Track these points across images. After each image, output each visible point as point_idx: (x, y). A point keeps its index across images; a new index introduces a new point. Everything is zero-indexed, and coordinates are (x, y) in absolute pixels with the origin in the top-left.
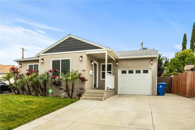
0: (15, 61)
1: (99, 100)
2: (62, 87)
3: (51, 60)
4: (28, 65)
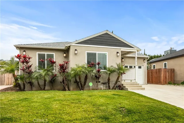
0: (15, 46)
1: (142, 89)
3: (86, 52)
4: (37, 54)
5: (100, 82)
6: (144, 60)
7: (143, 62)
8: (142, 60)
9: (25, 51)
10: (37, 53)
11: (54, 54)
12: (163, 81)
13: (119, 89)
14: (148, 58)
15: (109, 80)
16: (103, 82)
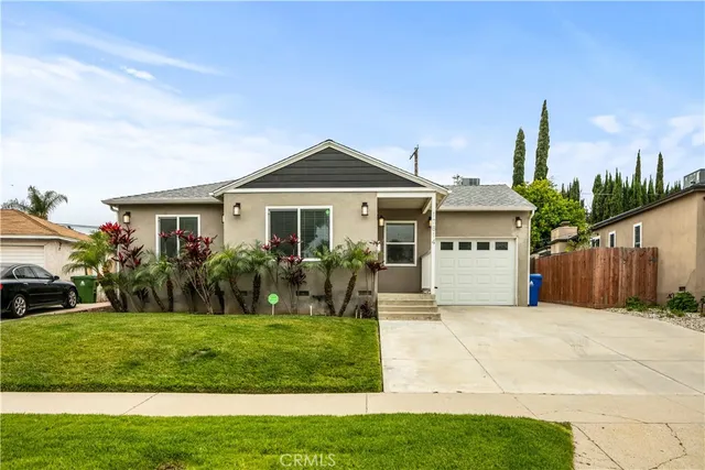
0: (104, 202)
2: (303, 288)
3: (267, 208)
4: (157, 220)
5: (307, 293)
6: (518, 219)
7: (513, 228)
8: (509, 221)
9: (128, 214)
10: (157, 216)
11: (199, 216)
12: (603, 295)
13: (365, 316)
14: (531, 212)
15: (328, 286)
16: (316, 294)
